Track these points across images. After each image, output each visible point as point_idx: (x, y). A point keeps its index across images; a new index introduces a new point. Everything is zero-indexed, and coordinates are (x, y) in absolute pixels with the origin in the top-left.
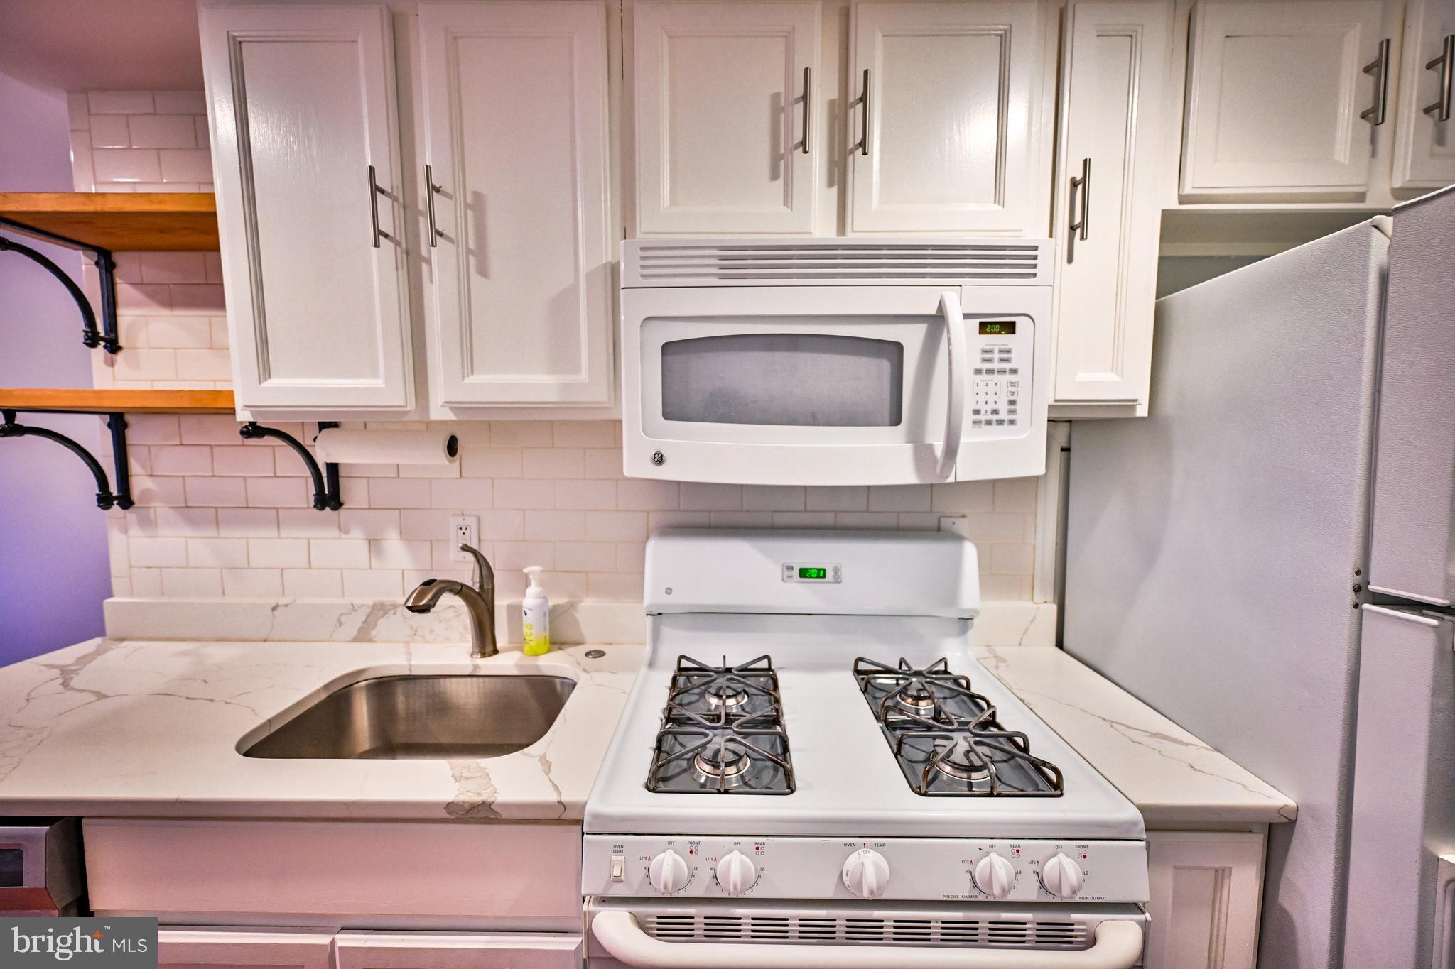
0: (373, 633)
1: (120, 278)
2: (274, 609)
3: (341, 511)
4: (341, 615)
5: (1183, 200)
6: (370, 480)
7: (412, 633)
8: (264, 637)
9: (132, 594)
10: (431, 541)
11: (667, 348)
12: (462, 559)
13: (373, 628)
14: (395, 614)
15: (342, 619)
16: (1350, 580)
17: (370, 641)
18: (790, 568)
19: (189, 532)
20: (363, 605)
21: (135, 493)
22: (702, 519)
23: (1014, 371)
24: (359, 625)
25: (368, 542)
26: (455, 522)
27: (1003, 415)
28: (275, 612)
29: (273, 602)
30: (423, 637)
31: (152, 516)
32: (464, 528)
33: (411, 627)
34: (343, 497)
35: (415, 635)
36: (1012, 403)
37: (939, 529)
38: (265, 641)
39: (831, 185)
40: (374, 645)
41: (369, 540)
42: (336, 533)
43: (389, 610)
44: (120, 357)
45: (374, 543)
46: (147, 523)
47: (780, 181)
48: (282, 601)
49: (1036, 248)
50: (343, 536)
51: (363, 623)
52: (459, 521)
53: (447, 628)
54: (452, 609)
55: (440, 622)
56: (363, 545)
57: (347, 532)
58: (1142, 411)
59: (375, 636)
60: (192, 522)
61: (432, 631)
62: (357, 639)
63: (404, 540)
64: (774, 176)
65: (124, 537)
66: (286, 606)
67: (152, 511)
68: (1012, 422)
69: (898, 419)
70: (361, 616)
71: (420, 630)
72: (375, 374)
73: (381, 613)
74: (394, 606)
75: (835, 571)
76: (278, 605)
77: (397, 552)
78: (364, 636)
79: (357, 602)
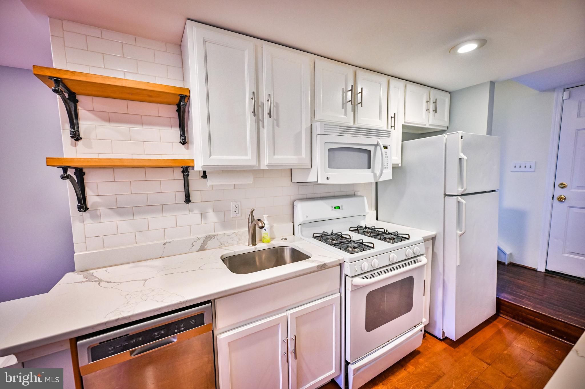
0: (206, 247)
1: (81, 107)
2: (164, 244)
3: (190, 203)
4: (193, 242)
5: (405, 123)
6: (201, 191)
7: (221, 244)
8: (160, 256)
9: (86, 250)
10: (224, 211)
11: (329, 150)
12: (236, 217)
13: (206, 245)
14: (214, 238)
15: (193, 244)
16: (443, 193)
17: (205, 250)
18: (332, 207)
19: (118, 218)
20: (202, 237)
21: (89, 205)
22: (305, 197)
23: (387, 157)
24: (200, 244)
26: (232, 204)
27: (386, 167)
28: (165, 245)
29: (163, 242)
30: (224, 245)
31: (99, 214)
32: (236, 206)
33: (220, 242)
34: (191, 199)
35: (222, 245)
36: (387, 164)
37: (355, 195)
38: (160, 258)
39: (352, 111)
41: (201, 213)
42: (188, 212)
43: (212, 237)
44: (80, 142)
45: (203, 214)
46: (96, 217)
47: (344, 110)
48: (167, 240)
49: (390, 131)
50: (190, 213)
51: (202, 244)
52: (235, 203)
53: (233, 241)
54: (235, 234)
55: (230, 239)
56: (199, 215)
57: (192, 211)
58: (400, 165)
59: (207, 248)
60: (120, 214)
61: (228, 242)
62: (200, 250)
63: (214, 212)
64: (343, 108)
65: (82, 224)
66: (170, 242)
67: (98, 211)
68: (387, 168)
69: (369, 168)
70: (201, 241)
71: (223, 243)
72: (246, 155)
73: (209, 239)
74: (214, 236)
75: (342, 206)
76: (166, 243)
77: (212, 216)
78: (202, 249)
79: (200, 236)
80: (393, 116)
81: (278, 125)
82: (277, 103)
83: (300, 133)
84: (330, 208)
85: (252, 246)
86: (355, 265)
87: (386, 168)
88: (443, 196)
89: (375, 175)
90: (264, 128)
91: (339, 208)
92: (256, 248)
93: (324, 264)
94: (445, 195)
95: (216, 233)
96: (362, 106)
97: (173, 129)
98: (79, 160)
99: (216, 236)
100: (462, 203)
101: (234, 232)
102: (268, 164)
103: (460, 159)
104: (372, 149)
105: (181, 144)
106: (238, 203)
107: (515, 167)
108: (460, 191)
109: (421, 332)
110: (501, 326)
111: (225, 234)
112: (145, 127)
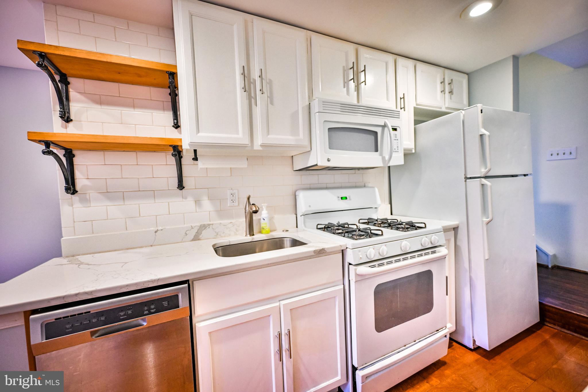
0: (200, 236)
1: (72, 89)
2: (156, 232)
3: (183, 190)
4: (186, 231)
5: (417, 105)
6: (196, 178)
7: (216, 234)
8: (151, 245)
9: (75, 235)
10: (220, 200)
11: (330, 129)
12: (233, 205)
13: (200, 235)
14: (209, 228)
15: (187, 233)
16: (464, 177)
17: (199, 240)
18: (339, 197)
19: (109, 203)
20: (196, 226)
21: (78, 188)
22: (308, 186)
23: (397, 140)
24: (194, 234)
25: (195, 202)
26: (229, 192)
27: (396, 150)
28: (156, 233)
29: (156, 229)
30: (220, 235)
31: (88, 197)
32: (233, 194)
33: (216, 232)
34: (184, 185)
35: (217, 235)
36: (398, 147)
38: (151, 246)
39: (355, 91)
41: (196, 201)
42: (181, 199)
43: (207, 226)
44: (71, 124)
45: (198, 202)
46: (85, 201)
47: (345, 89)
48: (160, 228)
49: (399, 112)
50: (184, 200)
51: (196, 233)
52: (232, 192)
53: (229, 231)
54: (231, 224)
55: (227, 229)
56: (193, 204)
57: (186, 198)
58: (414, 151)
59: (201, 238)
60: (110, 199)
61: (224, 233)
62: (193, 240)
63: (210, 200)
64: (344, 87)
65: (71, 208)
66: (162, 230)
67: (88, 195)
68: (398, 152)
69: (376, 150)
70: (195, 230)
71: (219, 233)
72: (237, 133)
73: (203, 228)
74: (209, 225)
75: (349, 197)
76: (158, 230)
77: (207, 205)
78: (196, 238)
79: (193, 225)
80: (402, 97)
81: (272, 103)
82: (270, 80)
83: (297, 112)
84: (336, 199)
85: (249, 236)
86: (359, 251)
87: (396, 152)
88: (464, 180)
89: (383, 158)
90: (256, 105)
91: (347, 199)
92: (253, 239)
93: (323, 249)
94: (466, 178)
95: (211, 223)
96: (365, 85)
97: (166, 112)
98: (61, 135)
99: (211, 226)
100: (487, 185)
101: (231, 221)
102: (262, 143)
103: (481, 135)
104: (379, 130)
105: (174, 129)
106: (235, 191)
107: (552, 155)
108: (483, 171)
109: (445, 338)
110: (547, 337)
111: (221, 223)
112: (136, 110)
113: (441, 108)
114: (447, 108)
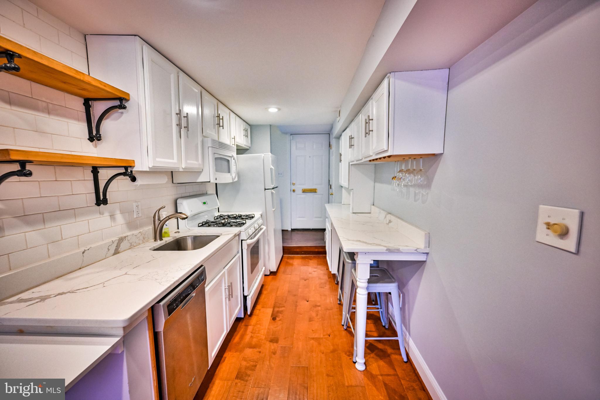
0: (119, 249)
2: (83, 253)
3: (101, 206)
4: (109, 246)
5: (236, 142)
8: (79, 267)
10: (128, 212)
11: (215, 159)
12: (138, 217)
14: (125, 240)
15: (109, 248)
17: (119, 253)
18: (202, 203)
19: (28, 229)
20: (116, 240)
22: (181, 196)
24: (115, 248)
25: (110, 216)
26: (135, 204)
28: (84, 254)
29: (82, 250)
32: (138, 206)
33: (130, 243)
37: (207, 193)
38: (80, 269)
40: (120, 253)
41: (111, 216)
42: (98, 215)
43: (124, 239)
45: (112, 216)
47: (215, 130)
48: (86, 248)
50: (101, 216)
51: (116, 247)
52: (137, 204)
54: (140, 233)
55: (137, 238)
56: (109, 218)
57: (103, 214)
59: (120, 251)
61: (135, 242)
62: (114, 254)
63: (121, 213)
66: (88, 249)
69: (229, 172)
70: (115, 244)
71: (132, 244)
72: (173, 159)
73: (121, 241)
74: (125, 237)
75: (207, 202)
76: (85, 250)
77: (120, 218)
78: (116, 252)
79: (114, 239)
80: (233, 137)
83: (197, 144)
84: (200, 204)
85: (160, 241)
86: (246, 232)
88: (264, 190)
89: (232, 177)
94: (265, 189)
95: (124, 235)
96: (223, 129)
97: (80, 123)
99: (127, 237)
100: (274, 193)
101: (139, 231)
102: (185, 167)
103: (271, 168)
104: (229, 159)
105: (89, 141)
106: (139, 203)
108: (272, 186)
111: (133, 234)
113: (242, 145)
114: (245, 145)
